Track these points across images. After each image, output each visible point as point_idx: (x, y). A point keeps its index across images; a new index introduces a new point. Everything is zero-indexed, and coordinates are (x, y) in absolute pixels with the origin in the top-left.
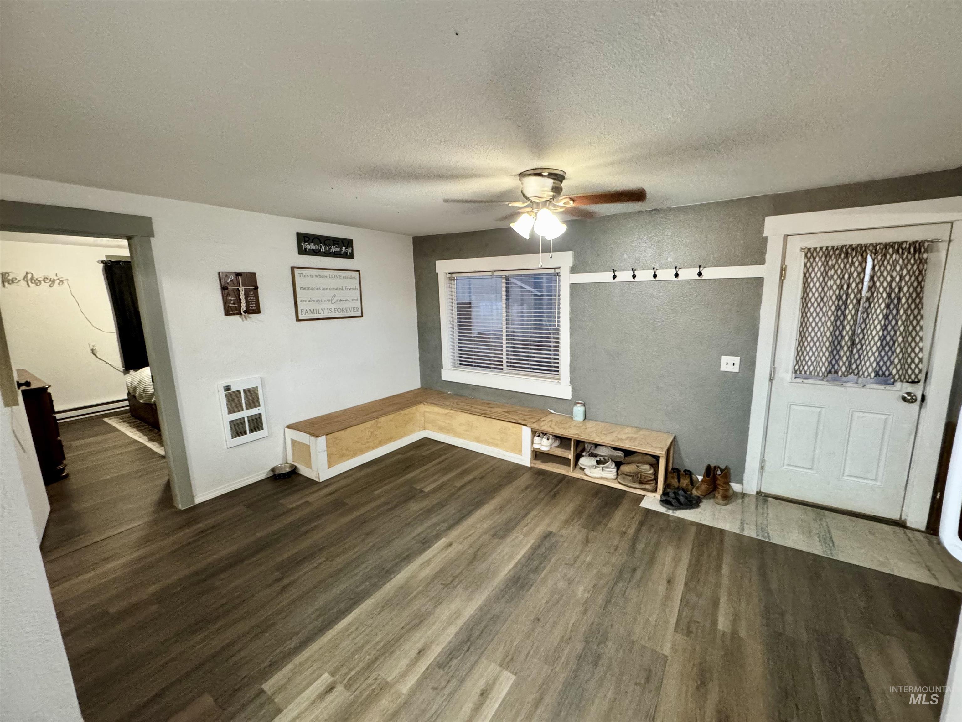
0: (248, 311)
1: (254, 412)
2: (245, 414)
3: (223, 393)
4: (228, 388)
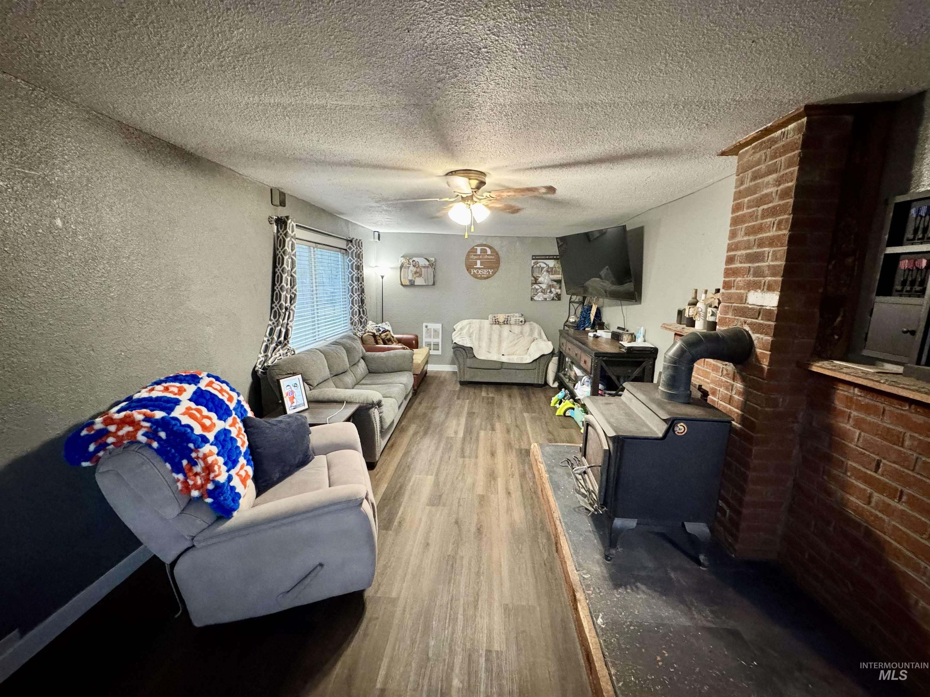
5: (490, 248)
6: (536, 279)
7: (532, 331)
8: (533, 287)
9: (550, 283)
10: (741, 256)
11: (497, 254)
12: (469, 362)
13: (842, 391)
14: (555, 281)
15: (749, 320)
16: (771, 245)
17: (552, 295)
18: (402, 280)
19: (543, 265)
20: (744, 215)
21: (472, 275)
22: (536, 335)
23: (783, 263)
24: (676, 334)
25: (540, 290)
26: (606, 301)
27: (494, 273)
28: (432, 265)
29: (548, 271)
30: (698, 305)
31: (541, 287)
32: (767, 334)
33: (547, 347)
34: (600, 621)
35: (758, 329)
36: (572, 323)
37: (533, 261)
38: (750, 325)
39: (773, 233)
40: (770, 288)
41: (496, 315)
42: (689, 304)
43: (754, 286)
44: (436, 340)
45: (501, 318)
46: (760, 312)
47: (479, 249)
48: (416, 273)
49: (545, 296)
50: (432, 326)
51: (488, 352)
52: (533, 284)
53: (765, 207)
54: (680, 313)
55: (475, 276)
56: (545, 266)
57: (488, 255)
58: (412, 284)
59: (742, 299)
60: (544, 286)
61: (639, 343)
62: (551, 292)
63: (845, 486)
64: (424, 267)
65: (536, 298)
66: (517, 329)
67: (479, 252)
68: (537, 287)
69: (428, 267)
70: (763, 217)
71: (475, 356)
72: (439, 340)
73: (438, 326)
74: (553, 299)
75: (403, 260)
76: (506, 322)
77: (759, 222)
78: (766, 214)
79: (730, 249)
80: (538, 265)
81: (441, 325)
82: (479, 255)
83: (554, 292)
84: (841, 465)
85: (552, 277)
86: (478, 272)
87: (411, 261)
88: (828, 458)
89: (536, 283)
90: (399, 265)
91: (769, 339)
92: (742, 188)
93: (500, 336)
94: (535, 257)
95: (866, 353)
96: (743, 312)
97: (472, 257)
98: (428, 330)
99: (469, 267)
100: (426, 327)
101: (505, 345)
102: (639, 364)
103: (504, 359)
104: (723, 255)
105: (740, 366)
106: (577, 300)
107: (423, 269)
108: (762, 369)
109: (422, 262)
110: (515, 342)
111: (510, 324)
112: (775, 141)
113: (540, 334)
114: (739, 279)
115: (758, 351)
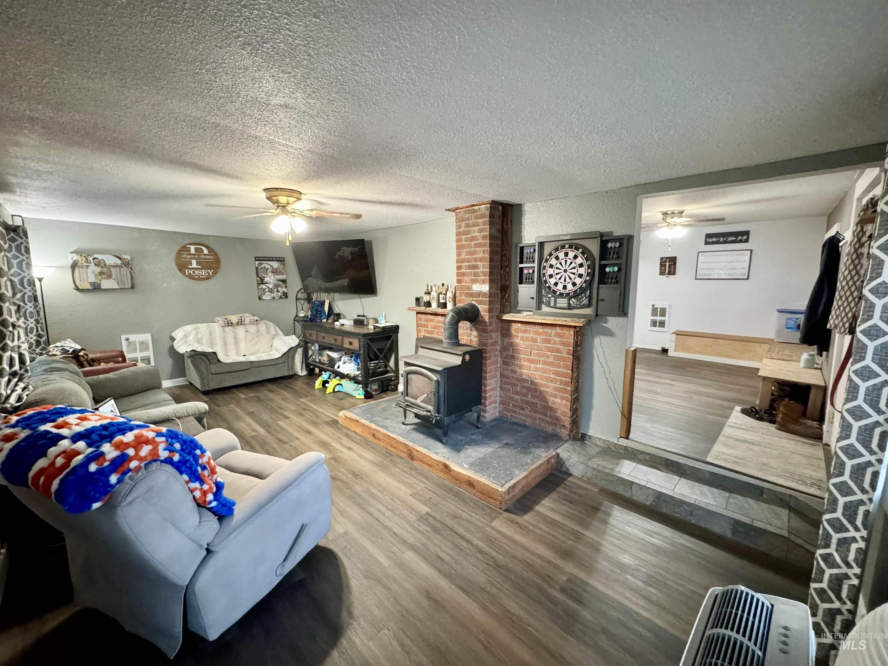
0: (669, 274)
1: (662, 318)
2: (658, 318)
3: (651, 307)
4: (653, 306)
5: (207, 247)
6: (262, 280)
7: (267, 328)
8: (260, 287)
9: (277, 283)
10: (465, 266)
11: (216, 254)
12: (214, 368)
13: (514, 326)
14: (281, 281)
15: (475, 299)
16: (481, 261)
17: (279, 294)
18: (78, 283)
19: (267, 266)
20: (464, 245)
21: (186, 276)
22: (273, 332)
23: (488, 270)
24: (417, 313)
25: (267, 290)
26: (337, 295)
27: (214, 273)
28: (127, 264)
29: (272, 272)
30: (432, 293)
31: (268, 287)
32: (485, 305)
33: (293, 341)
34: (465, 466)
35: (481, 303)
36: (303, 317)
37: (257, 262)
38: (476, 301)
39: (481, 255)
40: (483, 282)
41: (226, 317)
42: (425, 294)
43: (475, 281)
44: (145, 354)
45: (234, 319)
46: (479, 294)
47: (192, 248)
48: (101, 273)
49: (273, 295)
50: (133, 338)
51: (227, 355)
52: (259, 284)
53: (475, 242)
54: (418, 300)
55: (190, 277)
56: (269, 267)
57: (205, 255)
58: (96, 288)
59: (469, 288)
60: (271, 286)
61: (382, 324)
62: (278, 291)
63: (521, 367)
64: (115, 266)
65: (264, 297)
66: (252, 329)
67: (193, 251)
68: (264, 286)
69: (120, 267)
70: (475, 247)
71: (219, 361)
72: (150, 353)
73: (147, 337)
74: (281, 298)
75: (75, 257)
76: (240, 323)
77: (473, 249)
78: (476, 246)
79: (458, 262)
80: (262, 266)
81: (150, 335)
82: (194, 255)
83: (281, 291)
84: (518, 358)
85: (277, 277)
86: (194, 272)
87: (91, 259)
88: (513, 357)
89: (262, 283)
90: (70, 263)
91: (487, 307)
92: (460, 230)
93: (236, 338)
94: (257, 259)
95: (519, 308)
96: (471, 295)
97: (185, 256)
98: (130, 343)
99: (182, 267)
100: (127, 339)
101: (242, 345)
102: (389, 338)
103: (253, 358)
104: (455, 265)
105: (473, 323)
106: (302, 297)
107: (112, 270)
108: (486, 322)
109: (111, 260)
110: (256, 341)
111: (245, 324)
112: (475, 211)
113: (276, 331)
114: (466, 278)
115: (482, 313)
